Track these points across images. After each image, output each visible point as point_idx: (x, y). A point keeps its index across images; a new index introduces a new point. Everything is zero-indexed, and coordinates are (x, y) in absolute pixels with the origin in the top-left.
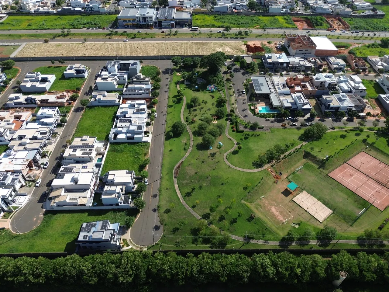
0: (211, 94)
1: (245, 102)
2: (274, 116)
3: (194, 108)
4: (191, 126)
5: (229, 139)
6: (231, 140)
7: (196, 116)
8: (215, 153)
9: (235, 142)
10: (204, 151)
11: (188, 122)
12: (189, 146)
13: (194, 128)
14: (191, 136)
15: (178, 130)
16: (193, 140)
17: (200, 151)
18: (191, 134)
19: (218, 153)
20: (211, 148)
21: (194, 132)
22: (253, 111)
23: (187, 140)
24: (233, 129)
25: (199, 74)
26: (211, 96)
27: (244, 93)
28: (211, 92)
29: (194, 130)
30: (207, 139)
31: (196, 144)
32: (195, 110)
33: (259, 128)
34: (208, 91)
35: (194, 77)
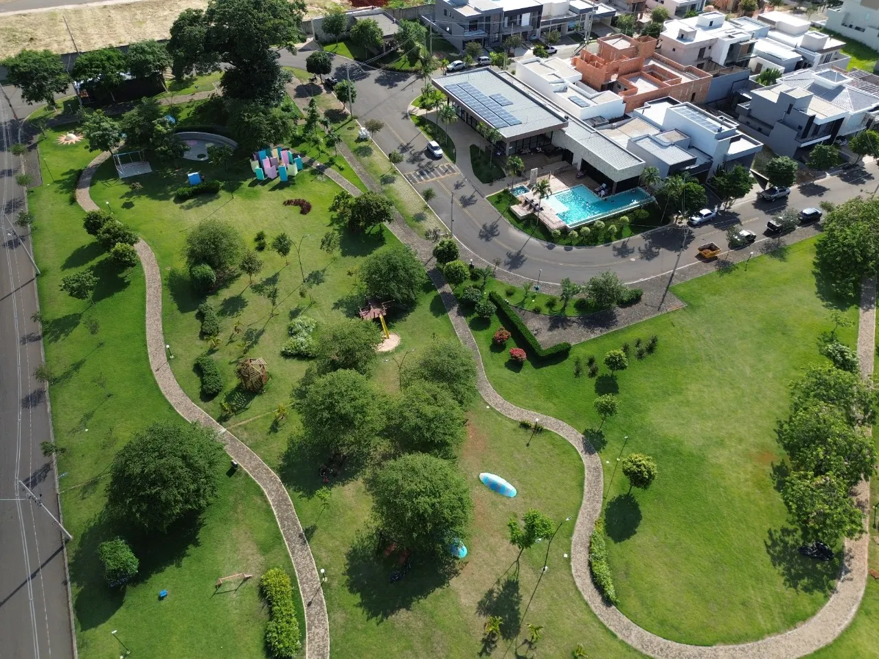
0: (288, 194)
1: (467, 191)
2: (638, 224)
3: (225, 294)
4: (245, 419)
5: (525, 426)
6: (538, 430)
7: (253, 338)
8: (512, 586)
9: (574, 438)
10: (426, 603)
11: (220, 399)
12: (296, 596)
13: (275, 428)
14: (281, 502)
15: (167, 505)
16: (309, 533)
17: (403, 614)
18: (272, 488)
19: (526, 577)
20: (463, 552)
21: (287, 457)
22: (533, 224)
23: (264, 549)
24: (504, 356)
25: (183, 116)
26: (288, 203)
27: (440, 157)
28: (281, 186)
29: (280, 445)
30: (424, 502)
31: (340, 566)
32: (235, 305)
33: (624, 304)
34: (264, 183)
35: (160, 128)
